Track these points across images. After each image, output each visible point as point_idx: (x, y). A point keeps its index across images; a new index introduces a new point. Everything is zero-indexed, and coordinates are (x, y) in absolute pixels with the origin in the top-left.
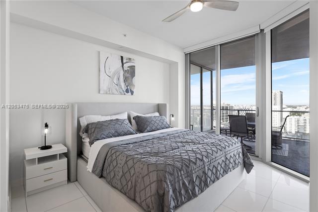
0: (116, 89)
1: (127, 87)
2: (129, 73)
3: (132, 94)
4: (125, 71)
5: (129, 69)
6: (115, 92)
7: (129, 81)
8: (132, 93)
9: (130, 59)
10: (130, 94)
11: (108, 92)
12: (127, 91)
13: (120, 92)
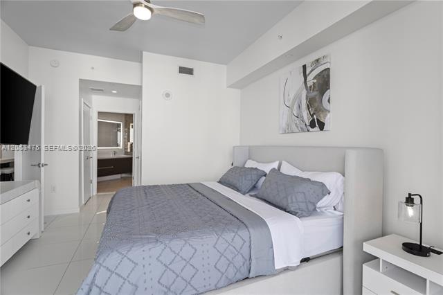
0: (296, 124)
1: (312, 116)
2: (317, 88)
3: (322, 128)
4: (308, 89)
5: (315, 81)
6: (294, 127)
7: (316, 105)
8: (322, 126)
9: (317, 60)
10: (317, 128)
11: (287, 131)
12: (312, 125)
13: (302, 128)
